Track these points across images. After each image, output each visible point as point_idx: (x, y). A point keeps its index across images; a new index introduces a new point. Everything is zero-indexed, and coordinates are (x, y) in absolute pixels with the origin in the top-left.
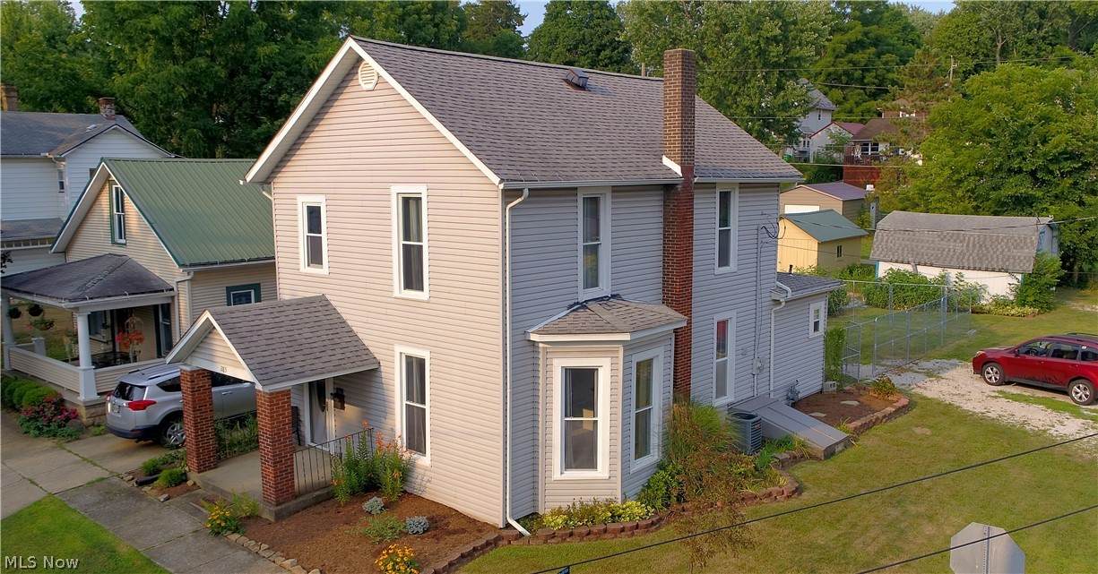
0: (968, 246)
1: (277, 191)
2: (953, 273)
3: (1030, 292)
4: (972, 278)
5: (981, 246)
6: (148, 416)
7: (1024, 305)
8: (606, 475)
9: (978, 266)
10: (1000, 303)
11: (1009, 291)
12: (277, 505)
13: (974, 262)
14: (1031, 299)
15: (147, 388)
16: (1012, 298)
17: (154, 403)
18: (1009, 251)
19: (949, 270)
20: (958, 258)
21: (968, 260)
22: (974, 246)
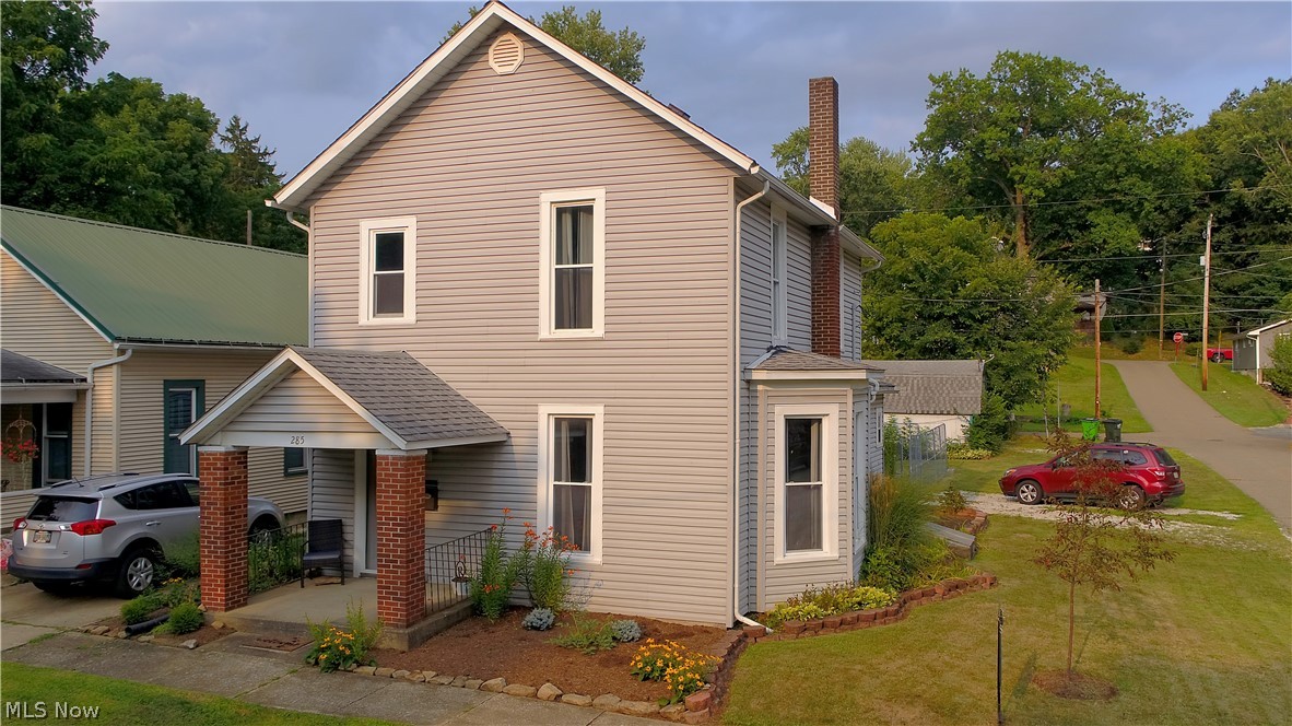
0: (912, 389)
1: (319, 218)
2: (900, 419)
3: (982, 433)
4: (924, 422)
5: (926, 388)
6: (105, 544)
7: (977, 448)
8: (836, 555)
9: (926, 409)
10: (952, 448)
11: (961, 434)
12: (407, 627)
13: (922, 406)
14: (983, 441)
15: (100, 502)
16: (963, 442)
17: (112, 523)
18: (955, 392)
19: (897, 416)
20: (904, 403)
21: (915, 403)
22: (919, 389)
